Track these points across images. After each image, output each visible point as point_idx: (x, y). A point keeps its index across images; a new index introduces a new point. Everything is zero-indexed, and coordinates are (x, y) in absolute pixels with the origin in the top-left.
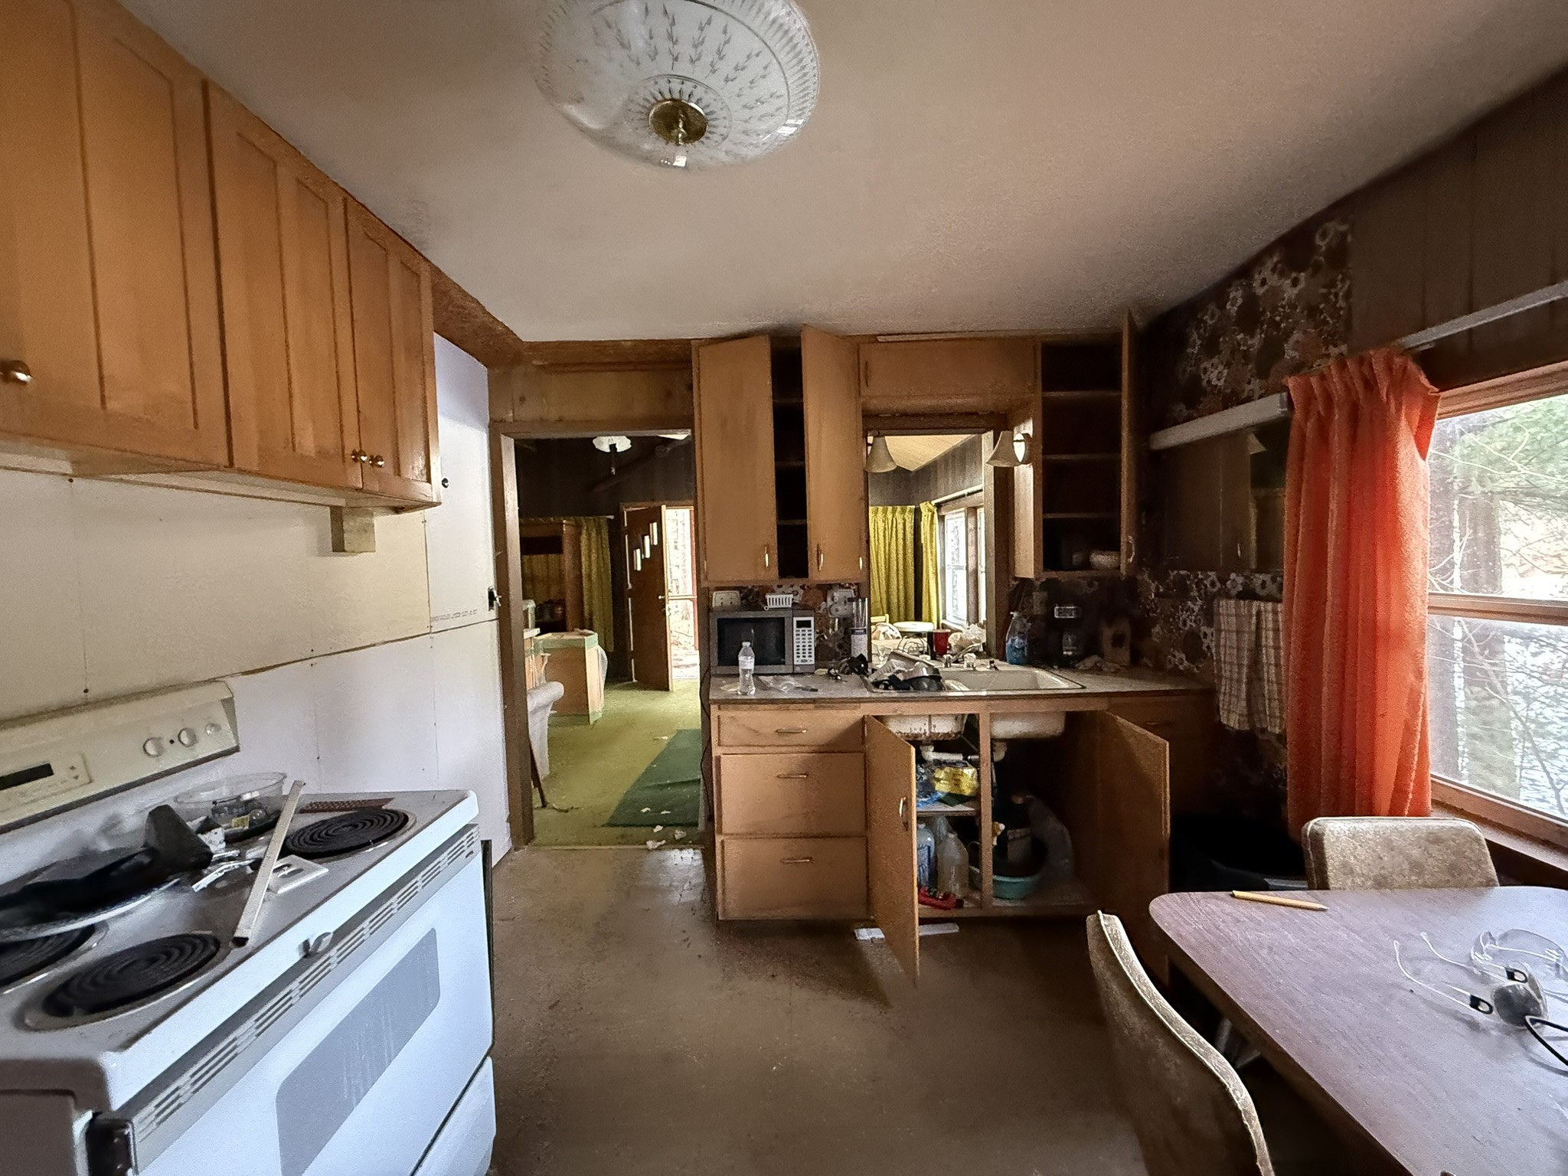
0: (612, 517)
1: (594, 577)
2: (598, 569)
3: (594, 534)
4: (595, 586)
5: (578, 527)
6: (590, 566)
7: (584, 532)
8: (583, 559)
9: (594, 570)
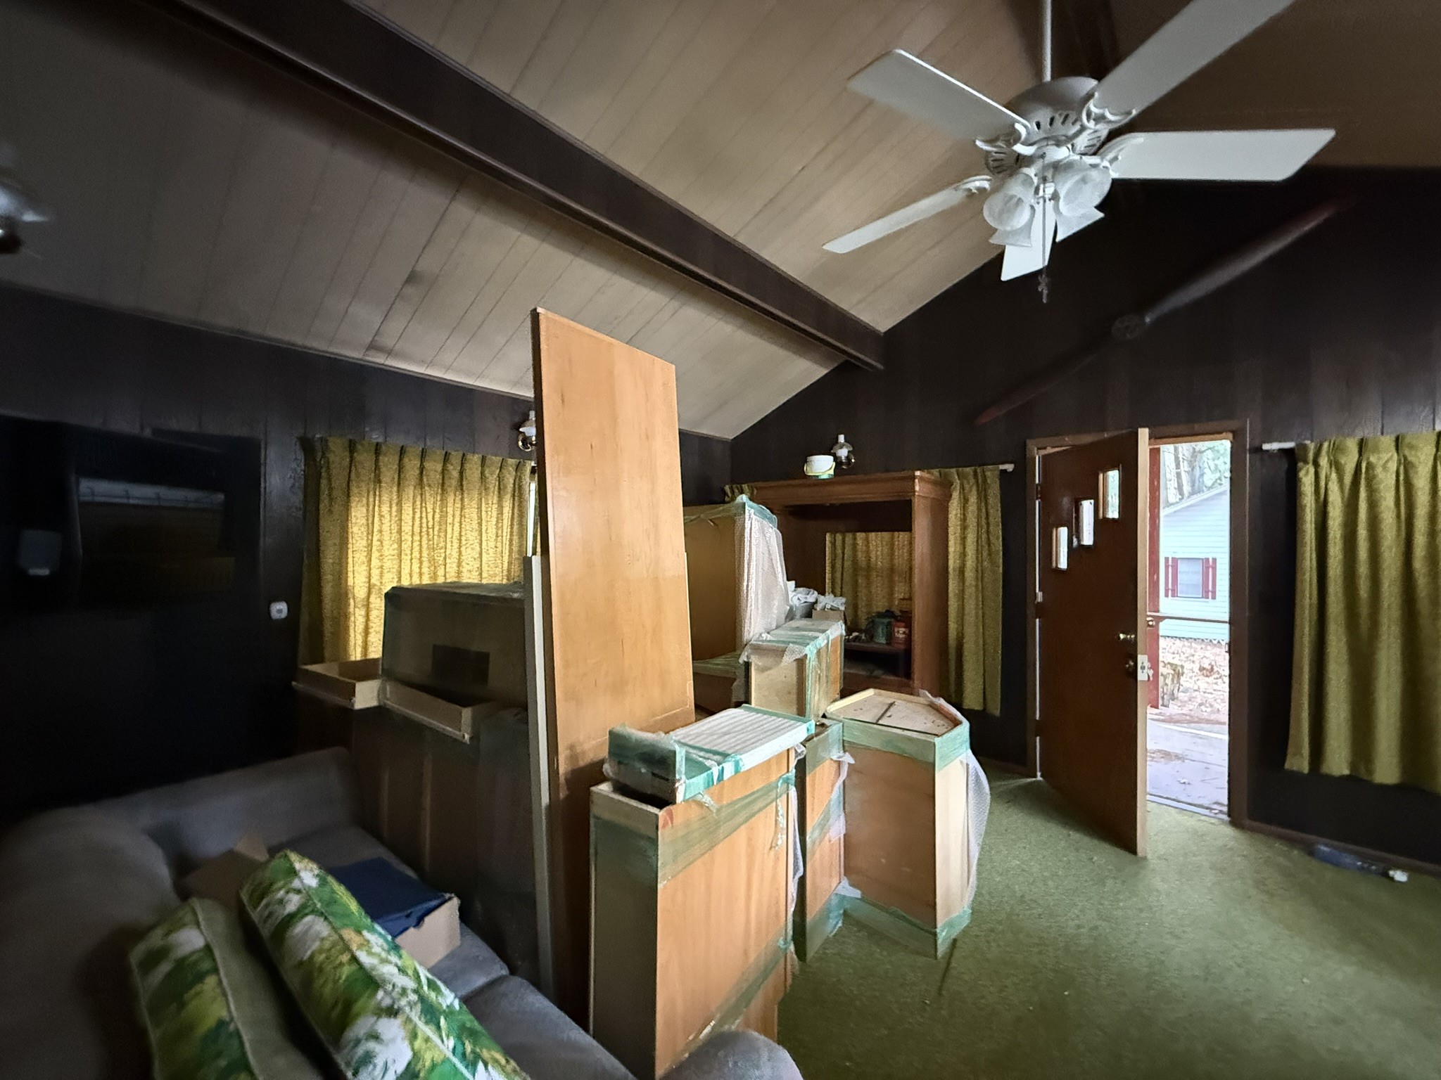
0: (1009, 467)
1: (970, 575)
2: (979, 560)
3: (973, 499)
4: (970, 591)
5: (945, 486)
6: (963, 555)
7: (956, 495)
8: (951, 543)
9: (970, 563)
